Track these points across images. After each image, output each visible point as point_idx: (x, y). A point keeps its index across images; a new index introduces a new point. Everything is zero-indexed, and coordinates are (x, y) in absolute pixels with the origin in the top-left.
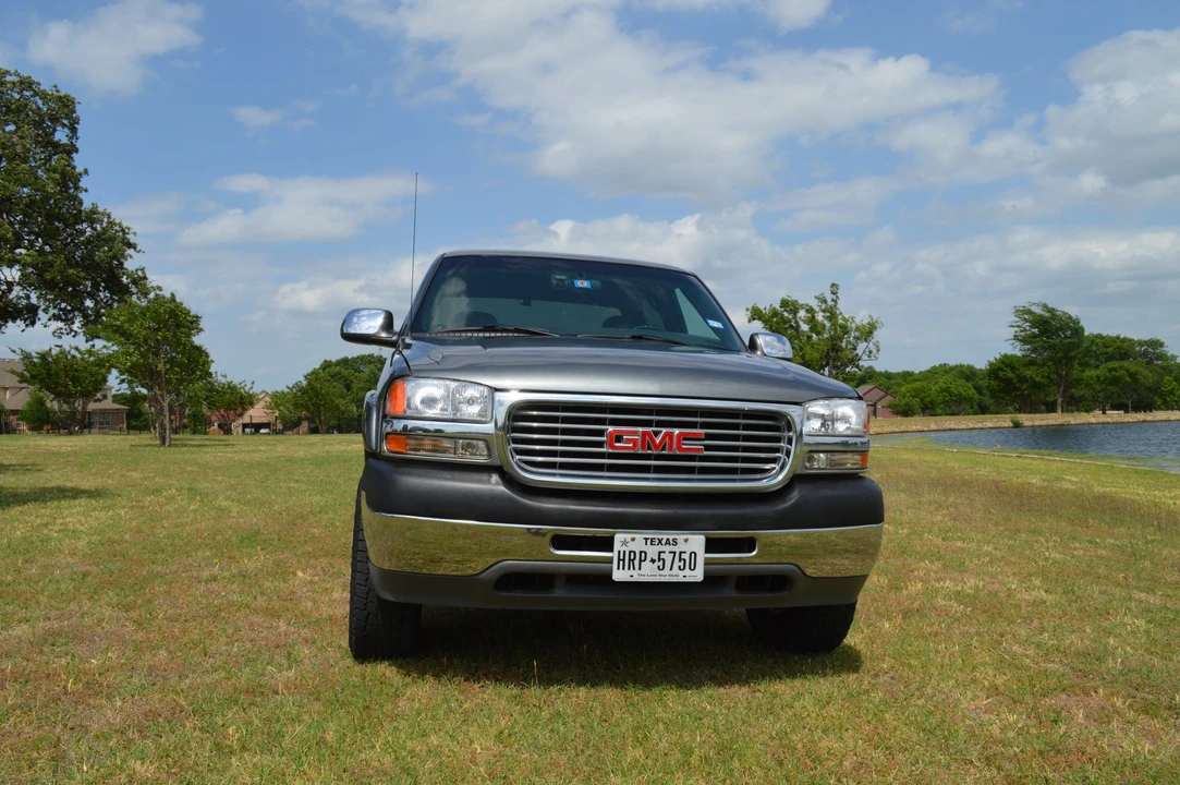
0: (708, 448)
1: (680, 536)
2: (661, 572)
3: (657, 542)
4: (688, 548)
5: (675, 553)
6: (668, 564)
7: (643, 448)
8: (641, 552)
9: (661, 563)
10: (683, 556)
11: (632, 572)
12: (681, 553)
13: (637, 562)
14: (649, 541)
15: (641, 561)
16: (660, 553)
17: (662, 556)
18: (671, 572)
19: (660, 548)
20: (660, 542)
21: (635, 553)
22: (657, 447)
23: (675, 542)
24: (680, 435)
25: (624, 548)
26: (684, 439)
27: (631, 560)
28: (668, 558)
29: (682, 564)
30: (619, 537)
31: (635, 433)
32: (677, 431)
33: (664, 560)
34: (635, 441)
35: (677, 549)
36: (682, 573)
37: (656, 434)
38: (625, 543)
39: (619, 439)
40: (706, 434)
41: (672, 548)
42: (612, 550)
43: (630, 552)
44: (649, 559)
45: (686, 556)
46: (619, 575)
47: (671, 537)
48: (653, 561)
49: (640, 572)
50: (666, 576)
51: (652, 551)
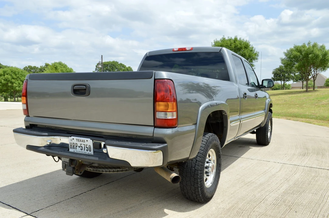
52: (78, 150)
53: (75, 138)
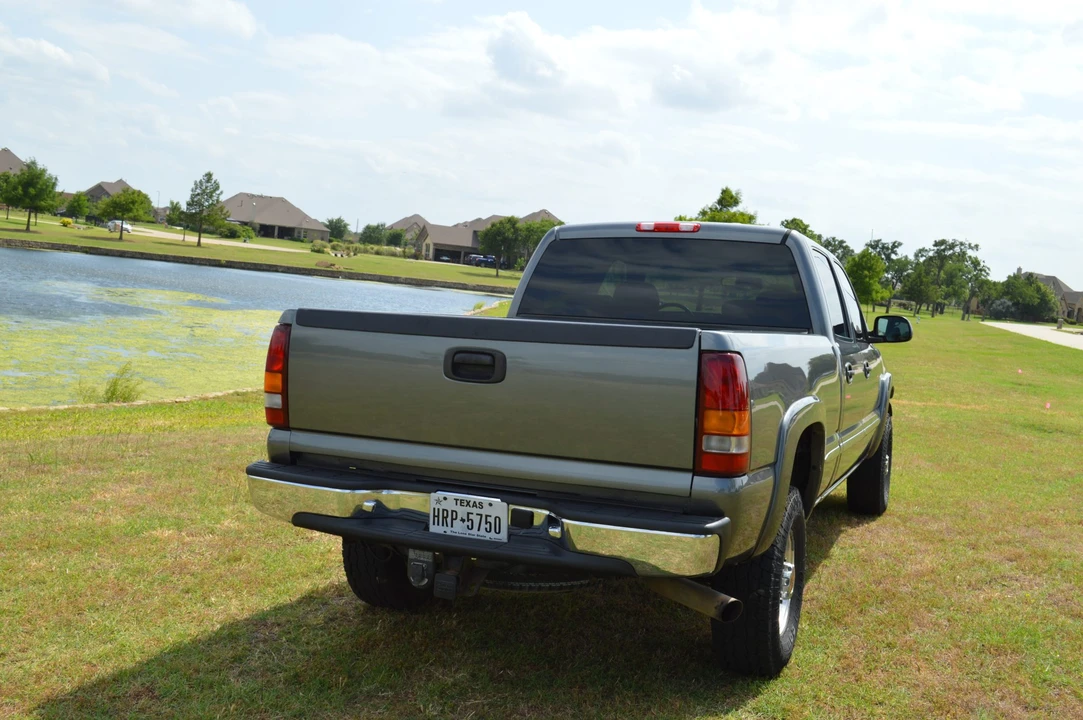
52: (458, 529)
53: (451, 496)
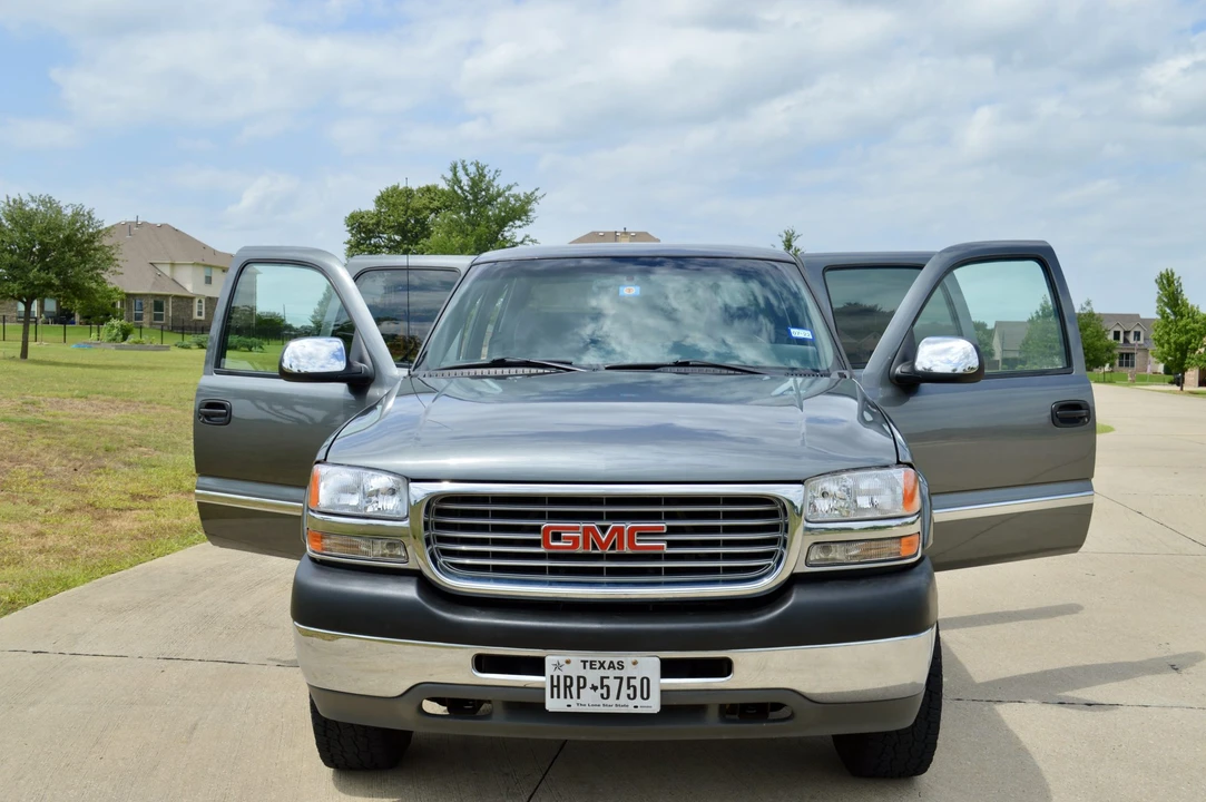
0: (671, 544)
1: (627, 658)
2: (605, 702)
3: (598, 665)
4: (638, 673)
5: (621, 679)
6: (614, 693)
7: (586, 546)
8: (579, 678)
9: (604, 691)
10: (633, 682)
11: (569, 701)
12: (629, 679)
13: (574, 689)
14: (588, 665)
15: (579, 688)
16: (602, 678)
17: (606, 682)
18: (618, 702)
19: (602, 673)
20: (602, 665)
21: (571, 678)
22: (604, 546)
23: (621, 666)
24: (632, 530)
25: (558, 672)
26: (639, 534)
27: (566, 686)
28: (614, 685)
29: (631, 692)
30: (552, 658)
31: (577, 528)
32: (628, 525)
33: (608, 687)
34: (576, 540)
35: (624, 674)
36: (632, 703)
37: (604, 529)
38: (558, 666)
39: (557, 537)
40: (668, 527)
41: (618, 673)
42: (544, 675)
43: (565, 677)
44: (589, 685)
45: (636, 683)
46: (553, 704)
47: (615, 660)
48: (594, 688)
49: (579, 701)
50: (612, 706)
51: (593, 677)
